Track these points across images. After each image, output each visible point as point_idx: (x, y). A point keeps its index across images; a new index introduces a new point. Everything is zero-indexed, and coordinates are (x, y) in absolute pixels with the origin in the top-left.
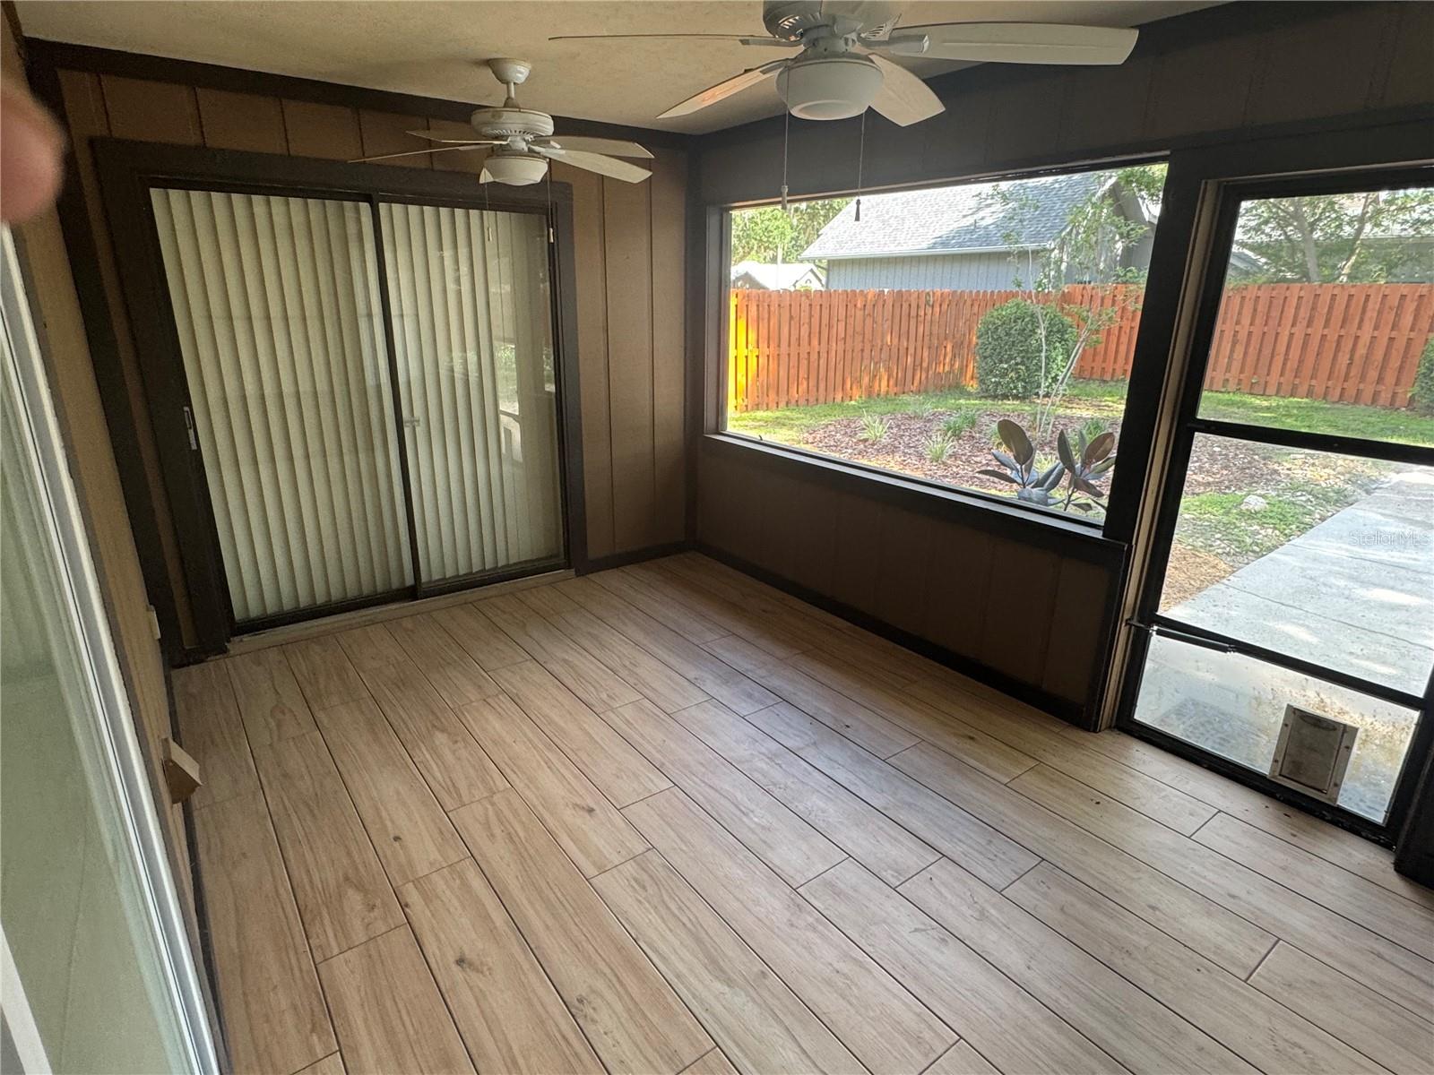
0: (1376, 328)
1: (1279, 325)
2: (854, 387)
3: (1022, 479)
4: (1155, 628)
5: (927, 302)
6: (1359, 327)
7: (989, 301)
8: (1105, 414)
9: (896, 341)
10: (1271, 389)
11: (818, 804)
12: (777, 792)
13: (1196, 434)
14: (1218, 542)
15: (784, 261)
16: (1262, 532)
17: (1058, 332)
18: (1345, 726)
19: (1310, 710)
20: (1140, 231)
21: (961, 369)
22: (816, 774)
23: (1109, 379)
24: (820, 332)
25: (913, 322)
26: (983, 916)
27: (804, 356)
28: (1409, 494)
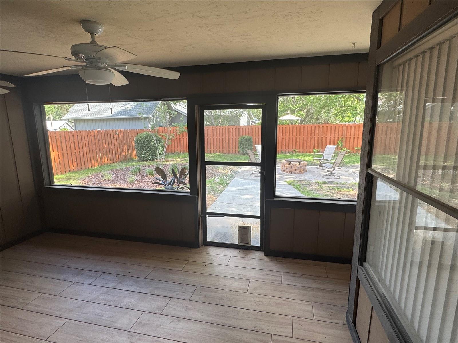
0: (229, 136)
1: (210, 136)
2: (95, 163)
3: (165, 183)
4: (207, 215)
5: (116, 133)
6: (226, 136)
7: (136, 132)
8: (176, 162)
9: (108, 146)
10: (212, 152)
11: (128, 300)
12: (112, 304)
13: (206, 165)
14: (212, 192)
15: (53, 120)
16: (220, 187)
17: (159, 141)
18: (249, 226)
19: (242, 225)
20: (176, 114)
21: (131, 153)
22: (124, 292)
23: (174, 152)
24: (79, 145)
25: (112, 140)
26: (187, 309)
27: (73, 153)
28: (244, 173)
